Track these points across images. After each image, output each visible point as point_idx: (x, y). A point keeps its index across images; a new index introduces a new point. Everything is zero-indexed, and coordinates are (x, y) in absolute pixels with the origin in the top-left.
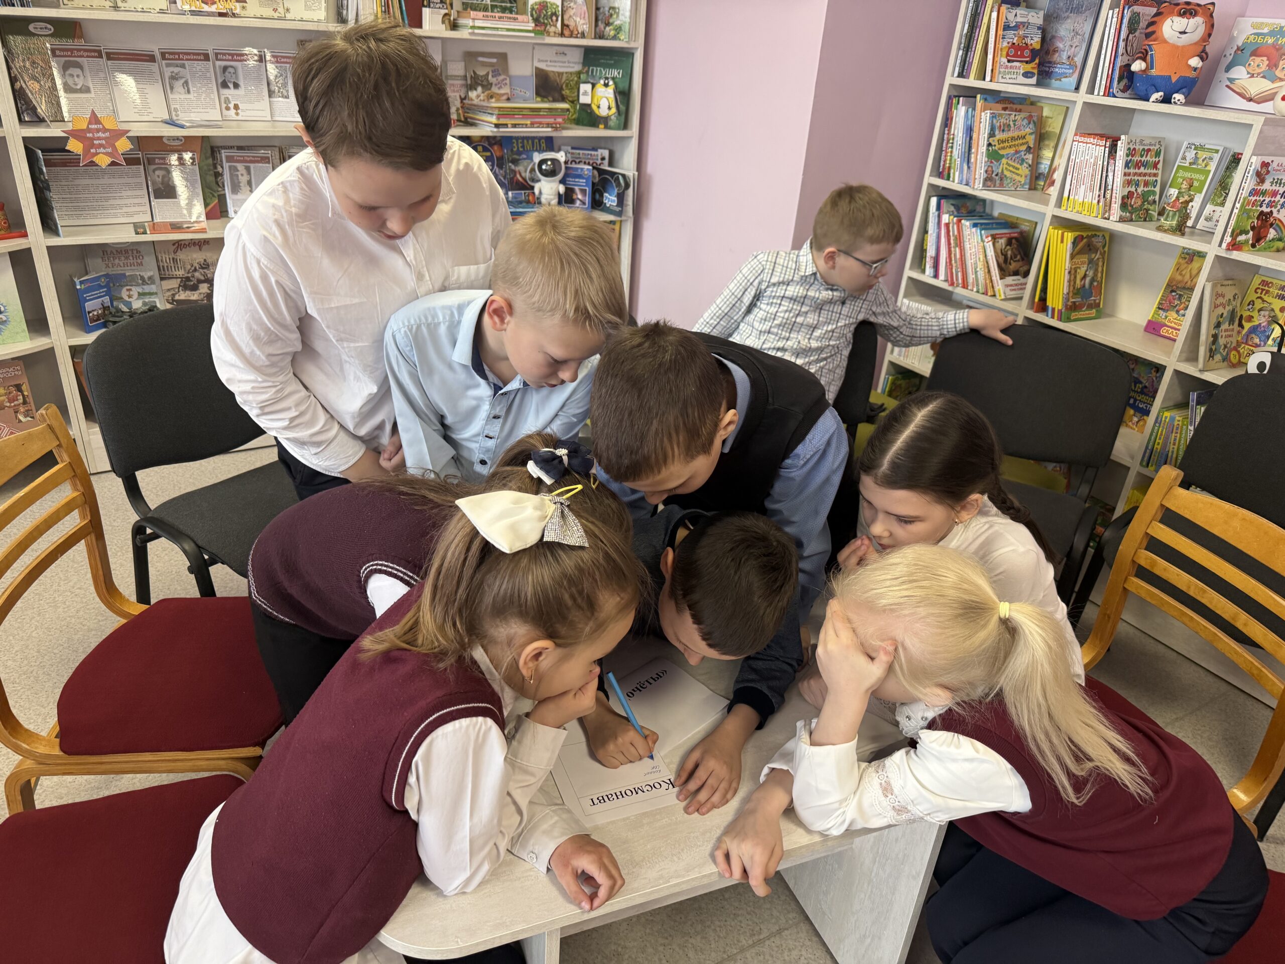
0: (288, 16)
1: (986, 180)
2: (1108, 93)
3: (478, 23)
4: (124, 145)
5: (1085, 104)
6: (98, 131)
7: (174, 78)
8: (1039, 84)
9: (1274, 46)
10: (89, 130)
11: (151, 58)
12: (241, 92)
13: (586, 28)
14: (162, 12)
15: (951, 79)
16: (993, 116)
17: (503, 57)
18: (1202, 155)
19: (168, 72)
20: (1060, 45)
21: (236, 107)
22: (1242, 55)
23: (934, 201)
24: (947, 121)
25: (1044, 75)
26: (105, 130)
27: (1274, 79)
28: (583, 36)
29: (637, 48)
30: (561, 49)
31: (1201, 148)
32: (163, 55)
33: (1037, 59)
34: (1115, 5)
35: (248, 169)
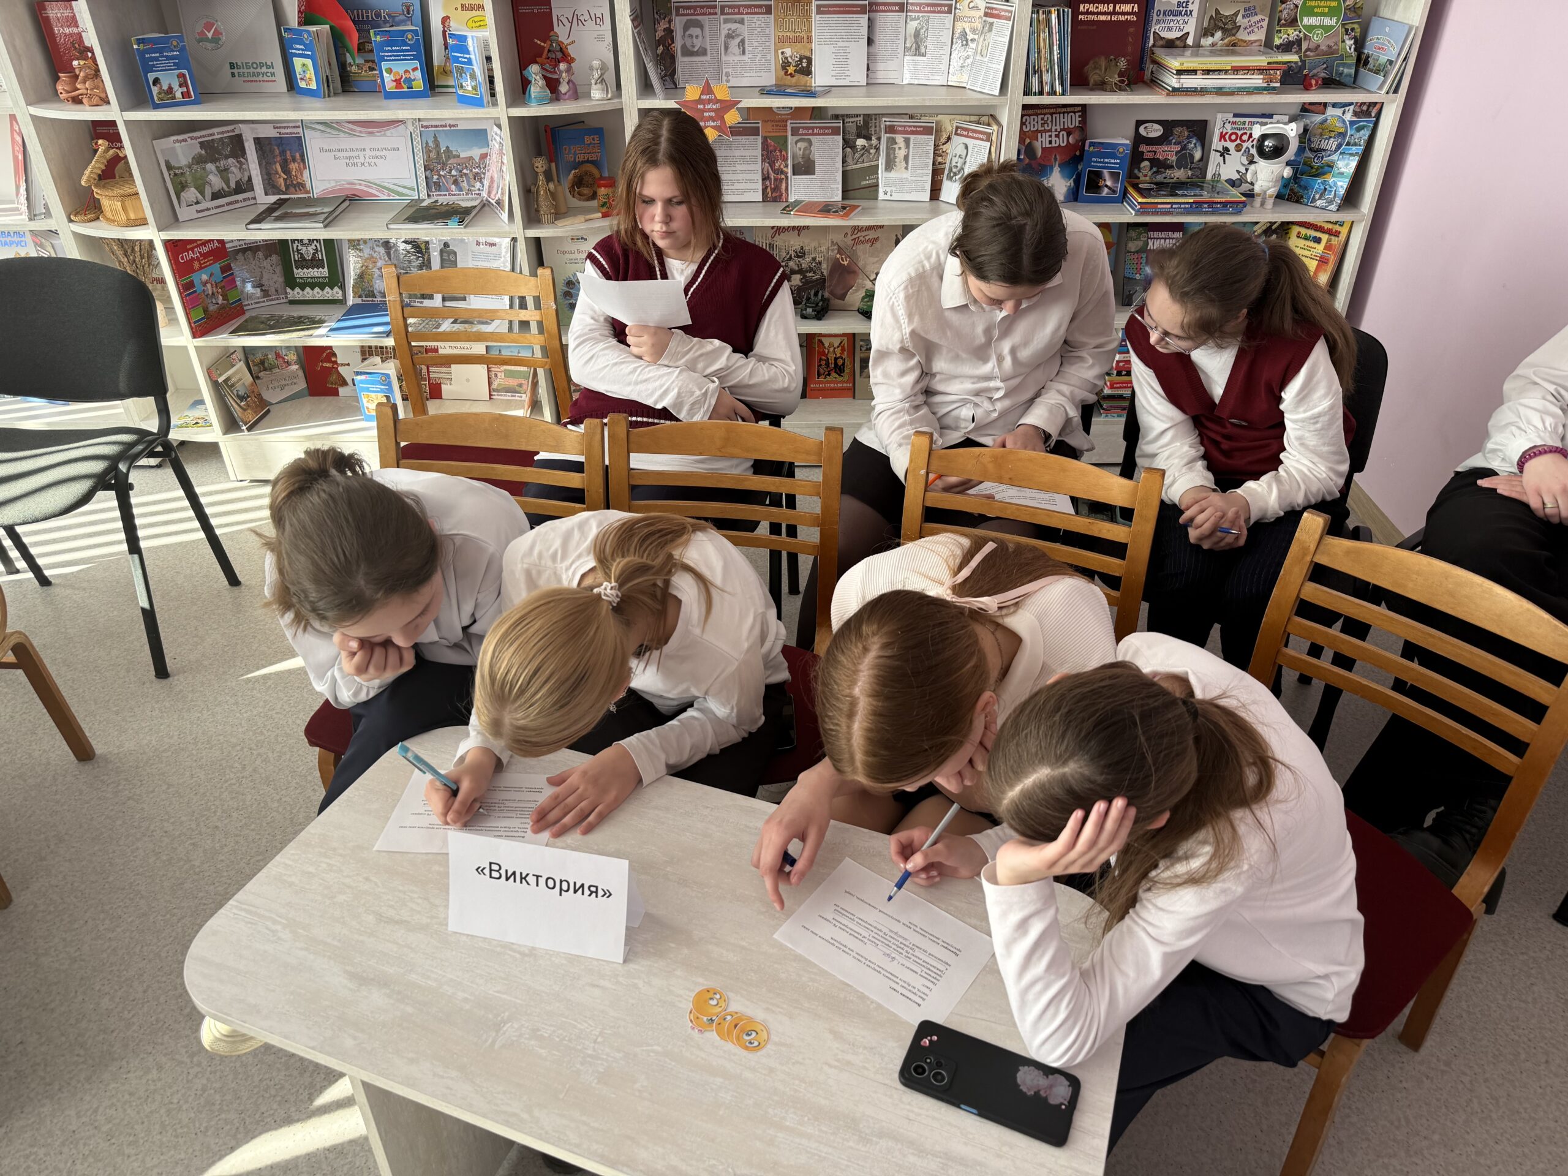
4: (733, 118)
6: (709, 101)
26: (716, 101)
35: (907, 142)
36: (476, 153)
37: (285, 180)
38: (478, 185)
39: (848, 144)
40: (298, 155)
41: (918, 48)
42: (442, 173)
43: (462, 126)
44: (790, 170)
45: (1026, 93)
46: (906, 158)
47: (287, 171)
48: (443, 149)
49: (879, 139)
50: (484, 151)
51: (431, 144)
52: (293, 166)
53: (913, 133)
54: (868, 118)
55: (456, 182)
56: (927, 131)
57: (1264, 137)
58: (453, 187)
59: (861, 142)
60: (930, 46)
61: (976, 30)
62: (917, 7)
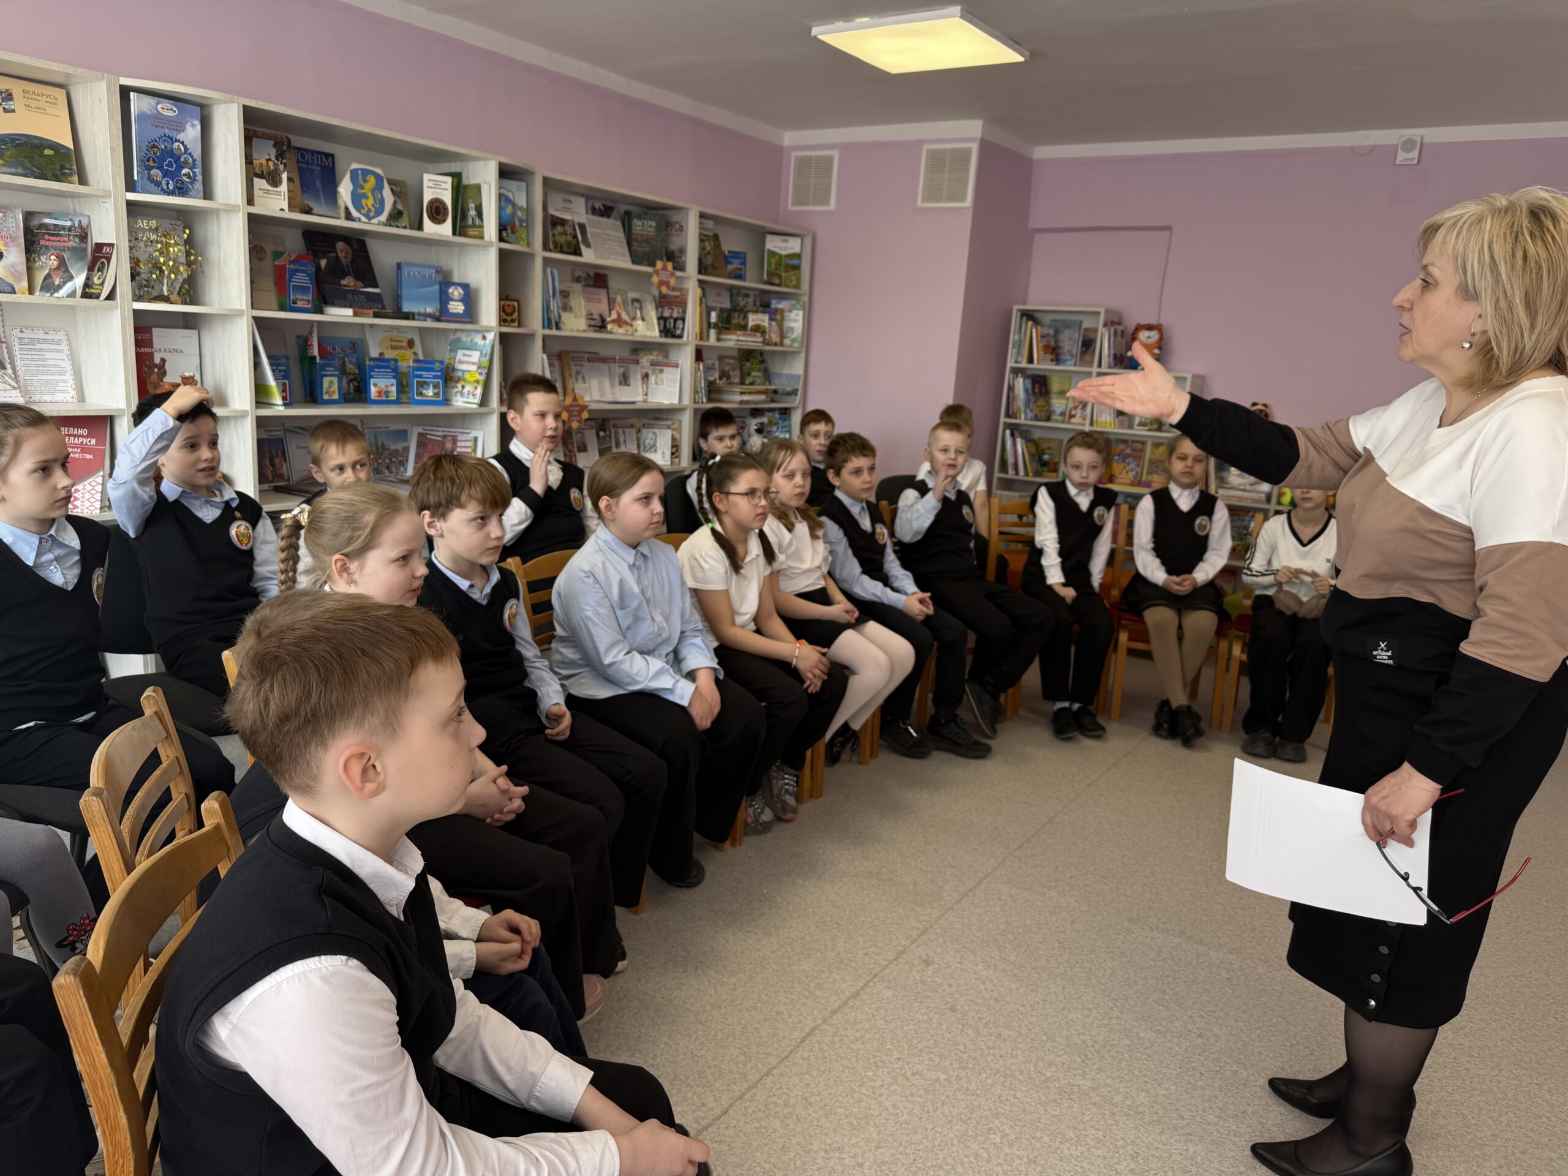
2: (1110, 367)
3: (742, 338)
4: (585, 415)
6: (576, 406)
8: (1058, 364)
10: (571, 406)
13: (778, 339)
14: (584, 331)
15: (1010, 364)
20: (1060, 345)
23: (1008, 432)
24: (1011, 388)
25: (1057, 360)
26: (578, 406)
28: (776, 344)
29: (801, 351)
33: (1054, 352)
34: (1105, 325)
35: (624, 432)
36: (399, 446)
37: (272, 472)
38: (402, 469)
39: (598, 436)
40: (280, 453)
41: (625, 382)
42: (380, 461)
43: (393, 427)
44: (576, 450)
45: (695, 402)
46: (625, 442)
47: (273, 465)
48: (380, 444)
49: (610, 431)
50: (405, 444)
51: (373, 441)
52: (277, 461)
53: (627, 427)
54: (604, 420)
55: (388, 468)
56: (632, 426)
58: (386, 471)
59: (602, 434)
60: (632, 381)
61: (650, 372)
62: (623, 361)
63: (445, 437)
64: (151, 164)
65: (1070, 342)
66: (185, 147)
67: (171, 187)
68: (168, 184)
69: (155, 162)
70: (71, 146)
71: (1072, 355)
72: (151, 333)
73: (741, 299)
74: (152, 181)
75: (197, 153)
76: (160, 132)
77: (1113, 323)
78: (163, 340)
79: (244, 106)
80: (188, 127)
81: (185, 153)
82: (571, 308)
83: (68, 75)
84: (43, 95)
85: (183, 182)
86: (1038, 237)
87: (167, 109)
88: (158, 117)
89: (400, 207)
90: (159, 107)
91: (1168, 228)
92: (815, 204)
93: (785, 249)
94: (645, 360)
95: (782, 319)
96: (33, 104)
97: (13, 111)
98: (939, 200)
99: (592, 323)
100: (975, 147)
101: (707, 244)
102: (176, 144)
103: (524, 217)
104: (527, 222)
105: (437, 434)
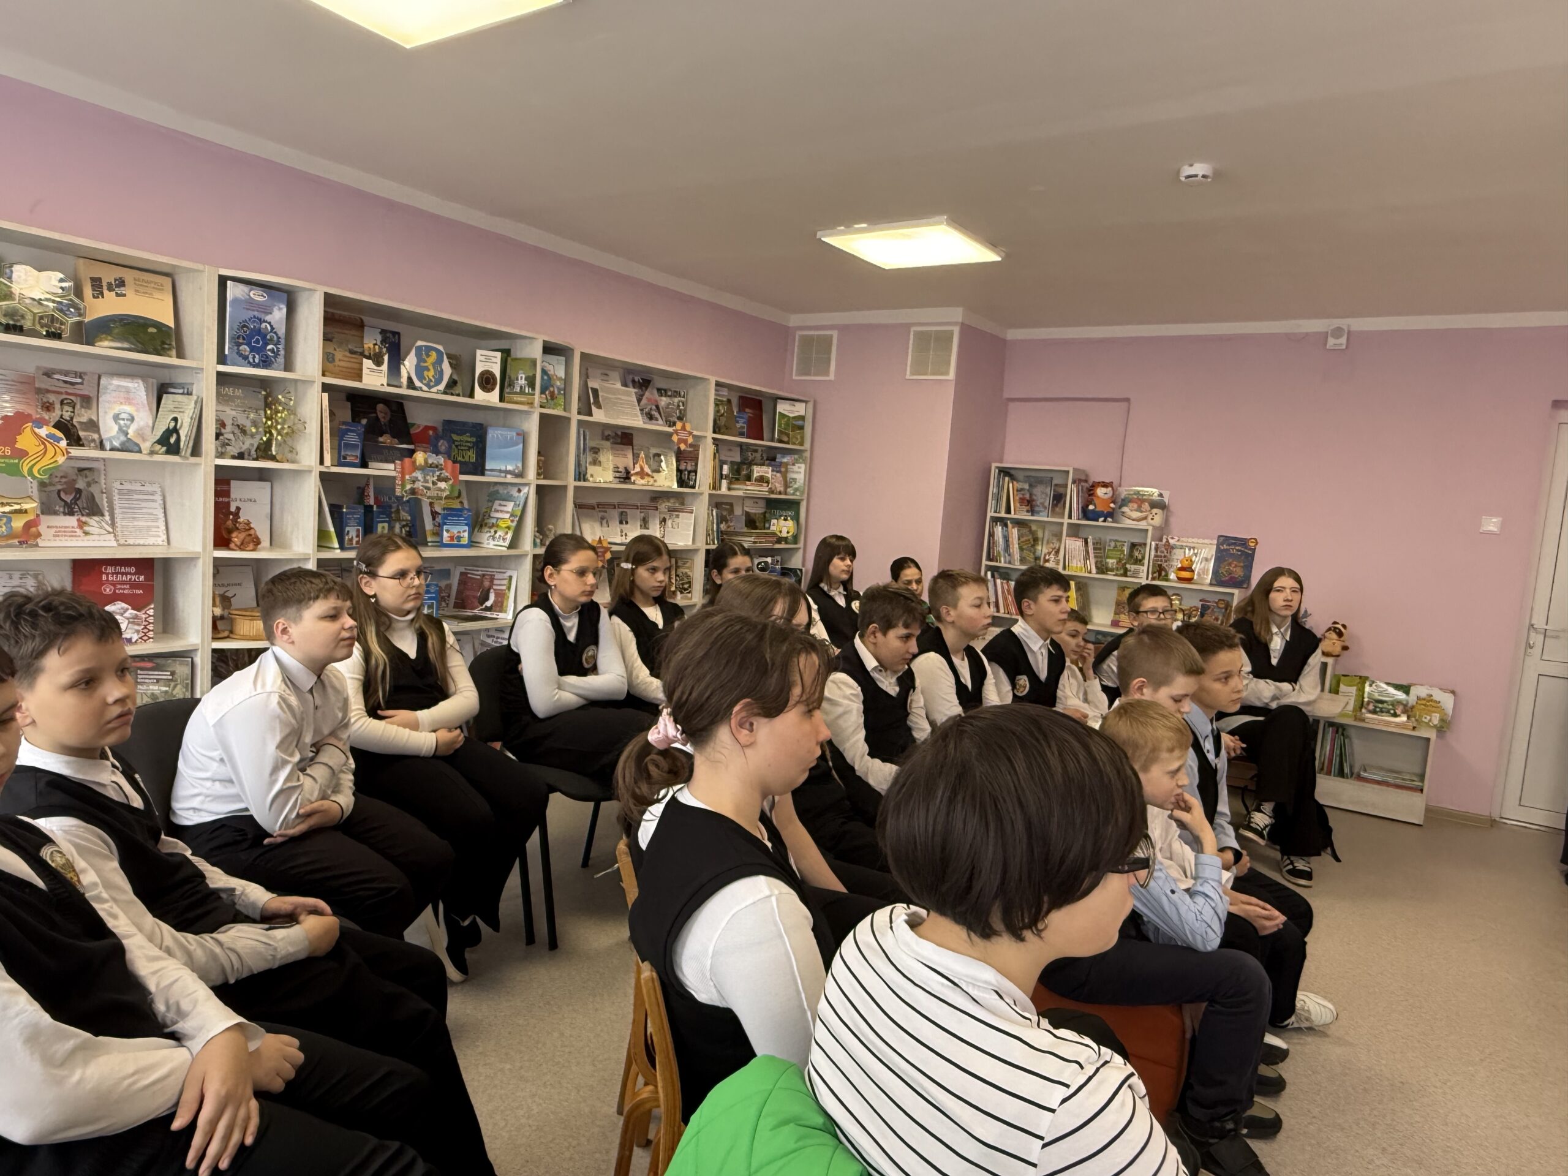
0: (656, 484)
1: (1021, 560)
2: (1079, 519)
3: (749, 488)
4: (608, 556)
5: (1069, 524)
7: (602, 518)
8: (1032, 515)
9: (1138, 498)
11: (593, 508)
12: (628, 526)
13: (782, 489)
14: (610, 482)
15: (990, 513)
16: (1018, 531)
17: (731, 505)
18: (1118, 544)
19: (601, 514)
20: (1035, 498)
21: (626, 535)
22: (1125, 502)
24: (991, 535)
25: (1032, 511)
27: (1142, 512)
28: (780, 493)
29: (802, 500)
30: (755, 500)
31: (1116, 541)
32: (598, 505)
33: (1030, 504)
34: (1074, 482)
36: (442, 584)
41: (646, 526)
43: (437, 567)
45: (707, 544)
50: (448, 582)
57: (759, 563)
60: (651, 525)
61: (667, 517)
62: (643, 507)
63: (484, 575)
64: (241, 341)
65: (1043, 496)
66: (271, 326)
67: (257, 360)
68: (254, 357)
69: (244, 339)
70: (172, 324)
71: (1045, 508)
72: (229, 484)
73: (750, 454)
74: (241, 355)
75: (281, 331)
76: (251, 314)
77: (1080, 481)
78: (239, 490)
79: (326, 294)
80: (275, 310)
81: (271, 332)
82: (600, 462)
83: (174, 266)
84: (151, 282)
85: (267, 356)
86: (1012, 405)
87: (257, 296)
88: (250, 302)
89: (455, 377)
90: (252, 292)
91: (1127, 400)
92: (816, 375)
93: (792, 412)
94: (663, 506)
95: (787, 471)
96: (142, 289)
97: (124, 295)
98: (926, 374)
99: (618, 475)
100: (956, 330)
101: (721, 408)
102: (263, 325)
103: (563, 386)
104: (565, 390)
105: (477, 573)
